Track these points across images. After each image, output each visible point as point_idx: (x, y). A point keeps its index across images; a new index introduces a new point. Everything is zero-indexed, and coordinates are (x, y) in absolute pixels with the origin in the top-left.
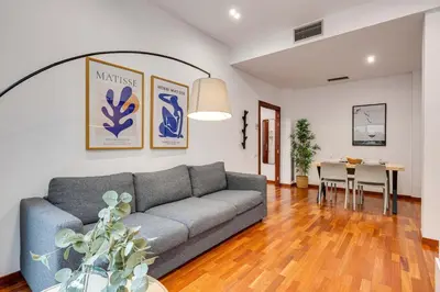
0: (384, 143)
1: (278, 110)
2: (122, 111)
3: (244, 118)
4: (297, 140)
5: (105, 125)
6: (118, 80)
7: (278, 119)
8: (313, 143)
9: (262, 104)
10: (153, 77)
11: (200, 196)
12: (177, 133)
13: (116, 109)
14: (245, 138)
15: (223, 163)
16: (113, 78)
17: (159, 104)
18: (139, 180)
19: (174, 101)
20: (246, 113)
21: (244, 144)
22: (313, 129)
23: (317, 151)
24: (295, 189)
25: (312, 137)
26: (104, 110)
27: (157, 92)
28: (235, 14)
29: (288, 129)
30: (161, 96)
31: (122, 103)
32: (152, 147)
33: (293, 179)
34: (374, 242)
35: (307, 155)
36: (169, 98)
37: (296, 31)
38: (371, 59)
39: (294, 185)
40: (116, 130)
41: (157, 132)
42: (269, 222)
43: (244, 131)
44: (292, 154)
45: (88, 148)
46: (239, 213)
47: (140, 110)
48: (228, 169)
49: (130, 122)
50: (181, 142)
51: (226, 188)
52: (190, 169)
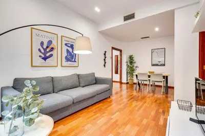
0: (164, 65)
1: (121, 51)
2: (48, 50)
3: (105, 54)
4: (129, 64)
5: (40, 56)
6: (46, 37)
7: (121, 55)
8: (135, 65)
9: (113, 48)
10: (62, 36)
11: (83, 87)
12: (73, 60)
13: (45, 50)
14: (105, 63)
15: (94, 73)
16: (44, 37)
17: (65, 48)
18: (54, 79)
19: (72, 47)
20: (105, 52)
21: (105, 65)
22: (135, 59)
23: (137, 68)
24: (128, 85)
25: (135, 63)
26: (39, 50)
27: (64, 42)
28: (97, 9)
29: (125, 59)
30: (66, 44)
31: (47, 47)
32: (62, 66)
33: (127, 80)
34: (154, 105)
35: (133, 70)
36: (69, 45)
37: (124, 17)
38: (157, 29)
39: (128, 83)
40: (45, 59)
41: (64, 59)
42: (113, 97)
43: (105, 60)
44: (127, 70)
45: (32, 66)
46: (98, 94)
47: (56, 50)
48: (97, 75)
49: (51, 55)
50: (75, 64)
51: (95, 84)
52: (78, 75)
